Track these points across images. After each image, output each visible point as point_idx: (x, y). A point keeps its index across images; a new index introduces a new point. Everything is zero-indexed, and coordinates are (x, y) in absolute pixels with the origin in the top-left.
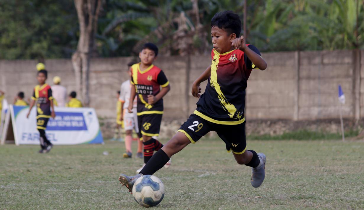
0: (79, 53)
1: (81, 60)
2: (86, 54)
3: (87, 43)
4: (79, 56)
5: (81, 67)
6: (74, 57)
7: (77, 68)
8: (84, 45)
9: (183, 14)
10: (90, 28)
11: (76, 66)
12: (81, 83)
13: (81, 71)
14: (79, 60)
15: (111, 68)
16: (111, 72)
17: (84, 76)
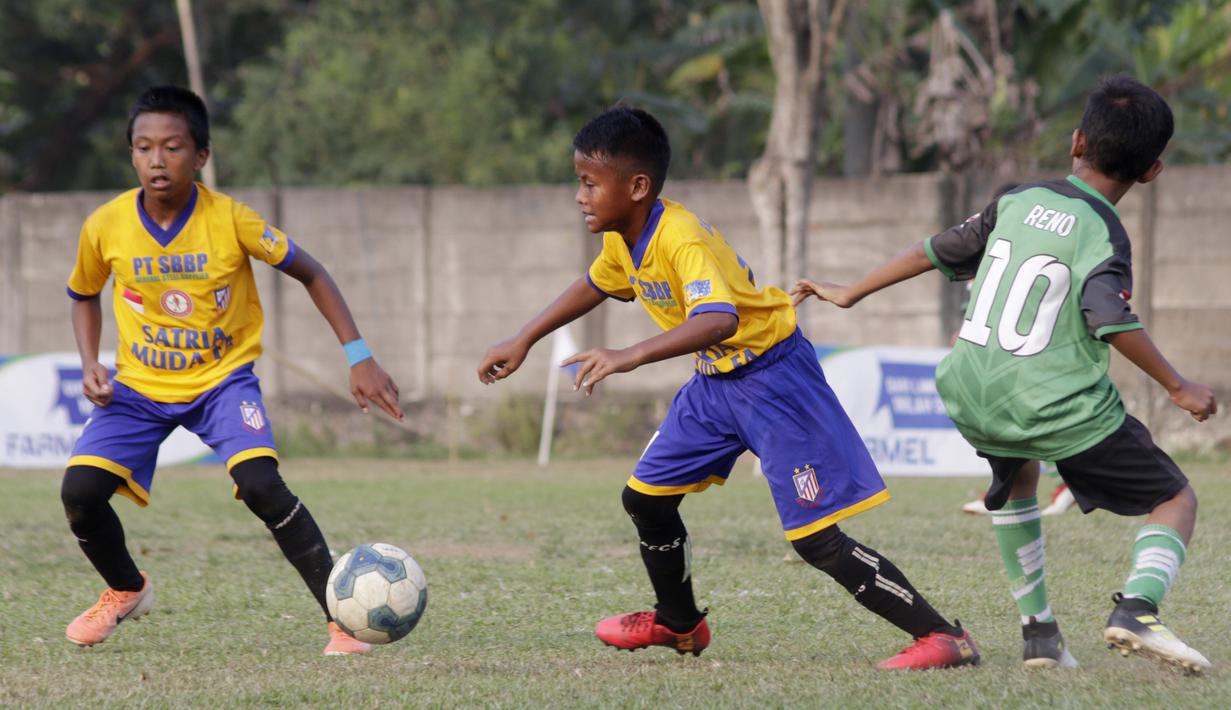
0: (777, 160)
1: (783, 187)
2: (801, 165)
3: (804, 127)
4: (773, 171)
5: (783, 210)
6: (758, 174)
7: (767, 215)
8: (793, 136)
9: (947, 19)
10: (813, 74)
11: (762, 205)
12: (783, 267)
13: (783, 226)
14: (774, 185)
15: (856, 213)
16: (855, 226)
17: (793, 241)
